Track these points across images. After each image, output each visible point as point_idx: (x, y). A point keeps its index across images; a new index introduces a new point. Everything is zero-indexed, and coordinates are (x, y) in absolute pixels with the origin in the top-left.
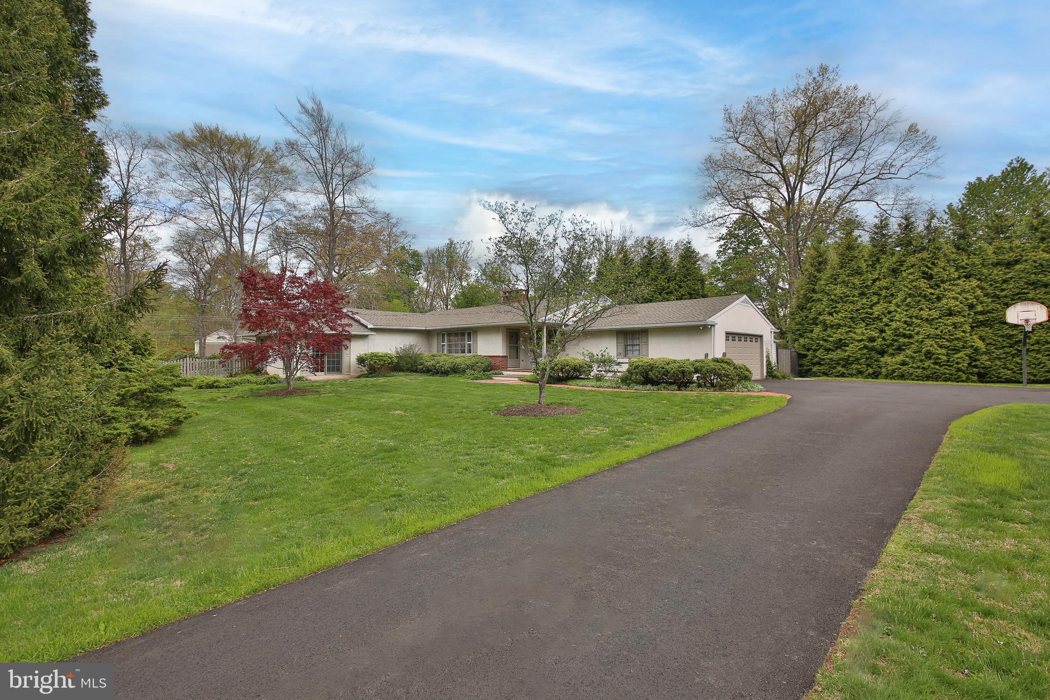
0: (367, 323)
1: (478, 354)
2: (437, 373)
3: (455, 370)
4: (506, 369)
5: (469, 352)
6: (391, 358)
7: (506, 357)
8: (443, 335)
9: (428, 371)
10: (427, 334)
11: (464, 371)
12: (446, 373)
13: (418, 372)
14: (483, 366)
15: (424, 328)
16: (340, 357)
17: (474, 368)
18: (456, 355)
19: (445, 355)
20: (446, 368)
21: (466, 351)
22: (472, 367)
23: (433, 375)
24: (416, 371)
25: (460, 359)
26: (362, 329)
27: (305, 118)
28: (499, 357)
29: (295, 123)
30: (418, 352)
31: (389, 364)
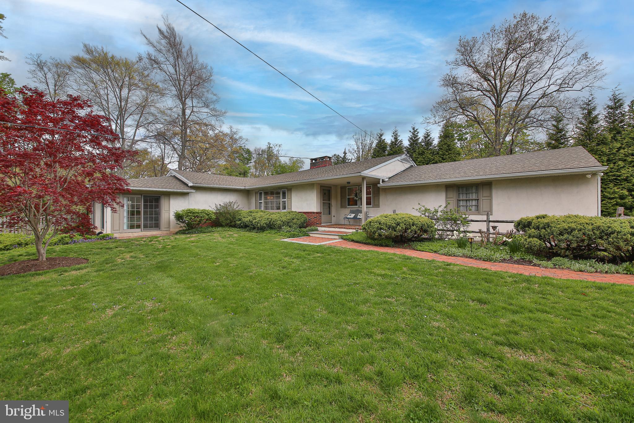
0: (188, 182)
1: (293, 210)
2: (254, 228)
3: (271, 226)
4: (320, 224)
5: (284, 208)
6: (208, 215)
7: (320, 213)
8: (260, 194)
9: (245, 226)
10: (247, 193)
11: (280, 228)
12: (262, 229)
13: (236, 227)
14: (299, 222)
15: (244, 188)
16: (158, 214)
17: (290, 224)
18: (272, 211)
19: (262, 211)
20: (262, 224)
21: (281, 207)
22: (288, 223)
23: (250, 231)
24: (235, 226)
25: (275, 215)
26: (182, 186)
27: (164, 42)
28: (314, 213)
29: (155, 44)
30: (237, 209)
31: (207, 220)
